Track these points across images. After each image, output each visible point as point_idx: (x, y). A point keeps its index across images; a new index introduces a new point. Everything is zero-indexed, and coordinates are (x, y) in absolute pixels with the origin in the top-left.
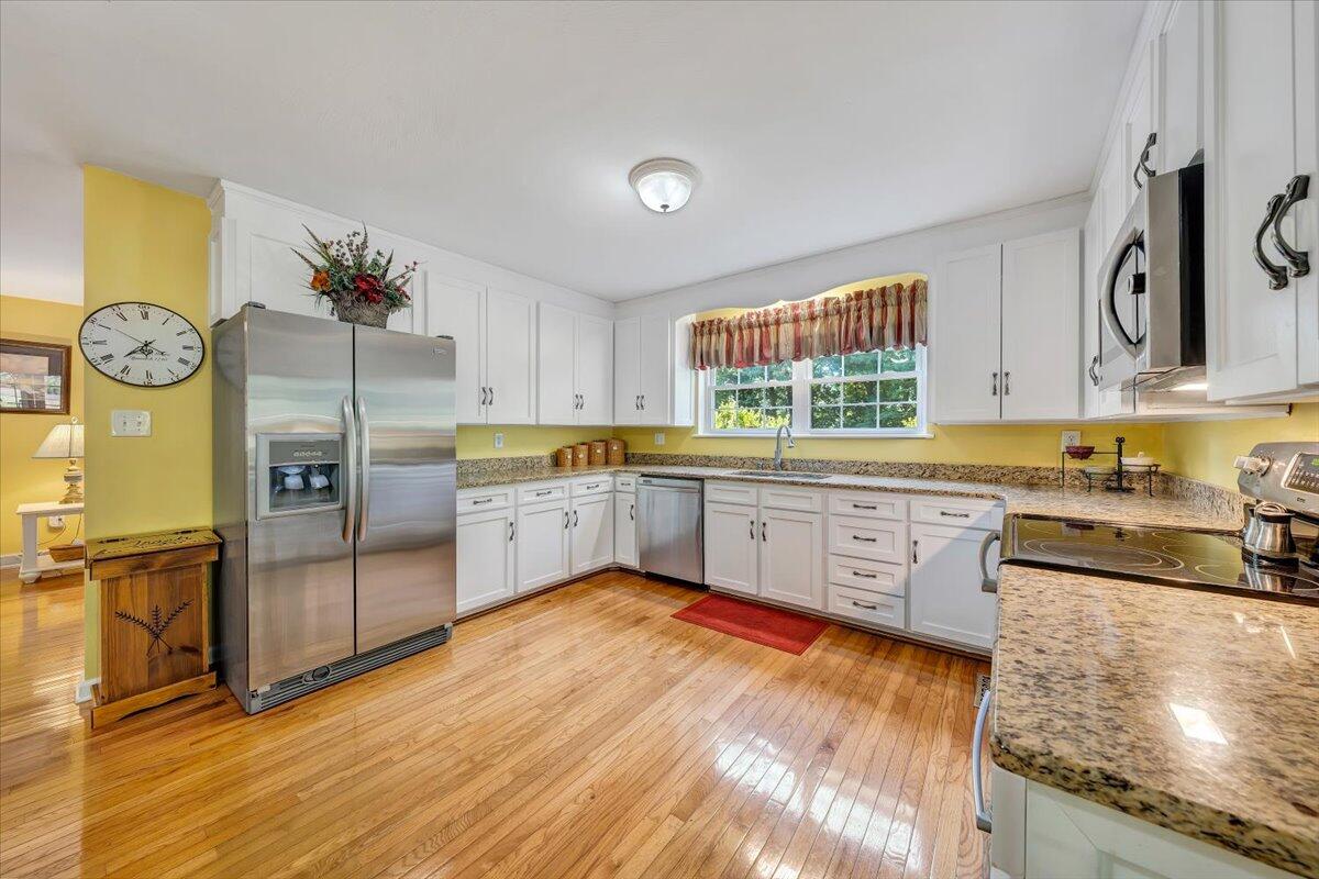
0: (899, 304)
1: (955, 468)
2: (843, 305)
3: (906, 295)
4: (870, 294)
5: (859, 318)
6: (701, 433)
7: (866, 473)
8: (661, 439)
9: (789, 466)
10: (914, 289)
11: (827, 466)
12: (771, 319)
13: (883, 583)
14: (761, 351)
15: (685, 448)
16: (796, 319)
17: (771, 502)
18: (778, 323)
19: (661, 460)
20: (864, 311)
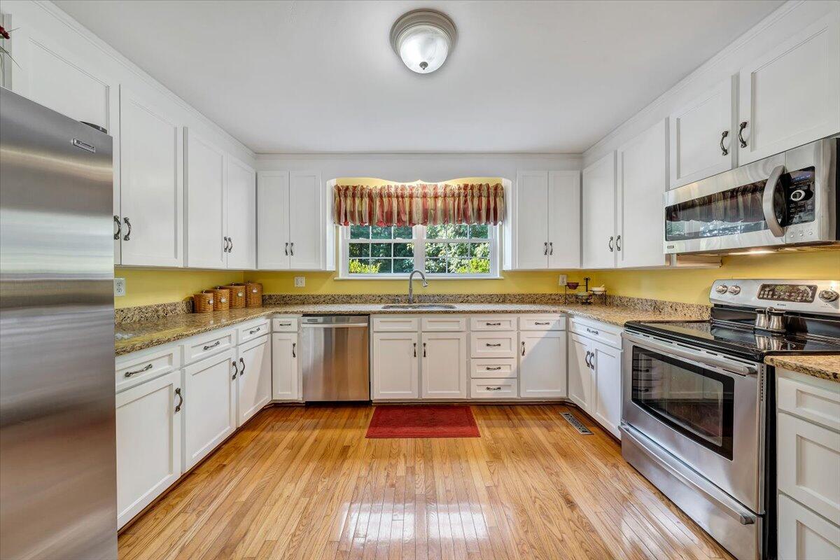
0: (488, 197)
1: (515, 296)
2: (457, 192)
3: (492, 191)
4: (472, 187)
5: (466, 201)
6: (341, 277)
7: (467, 302)
8: (301, 282)
9: (416, 299)
10: (496, 188)
12: (407, 193)
13: (504, 372)
14: (398, 215)
15: (326, 289)
16: (425, 196)
18: (411, 196)
19: (303, 301)
20: (469, 197)
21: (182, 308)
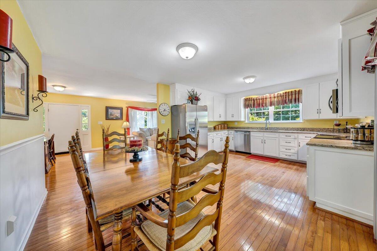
0: (295, 94)
1: (309, 129)
2: (282, 95)
3: (297, 92)
4: (288, 92)
5: (286, 97)
6: (246, 122)
7: (288, 130)
8: (236, 123)
9: (269, 129)
10: (299, 91)
11: (278, 129)
12: (264, 98)
13: (292, 151)
14: (262, 104)
15: (242, 126)
16: (270, 98)
17: (267, 136)
18: (266, 98)
19: (237, 128)
20: (287, 96)
21: (213, 128)
